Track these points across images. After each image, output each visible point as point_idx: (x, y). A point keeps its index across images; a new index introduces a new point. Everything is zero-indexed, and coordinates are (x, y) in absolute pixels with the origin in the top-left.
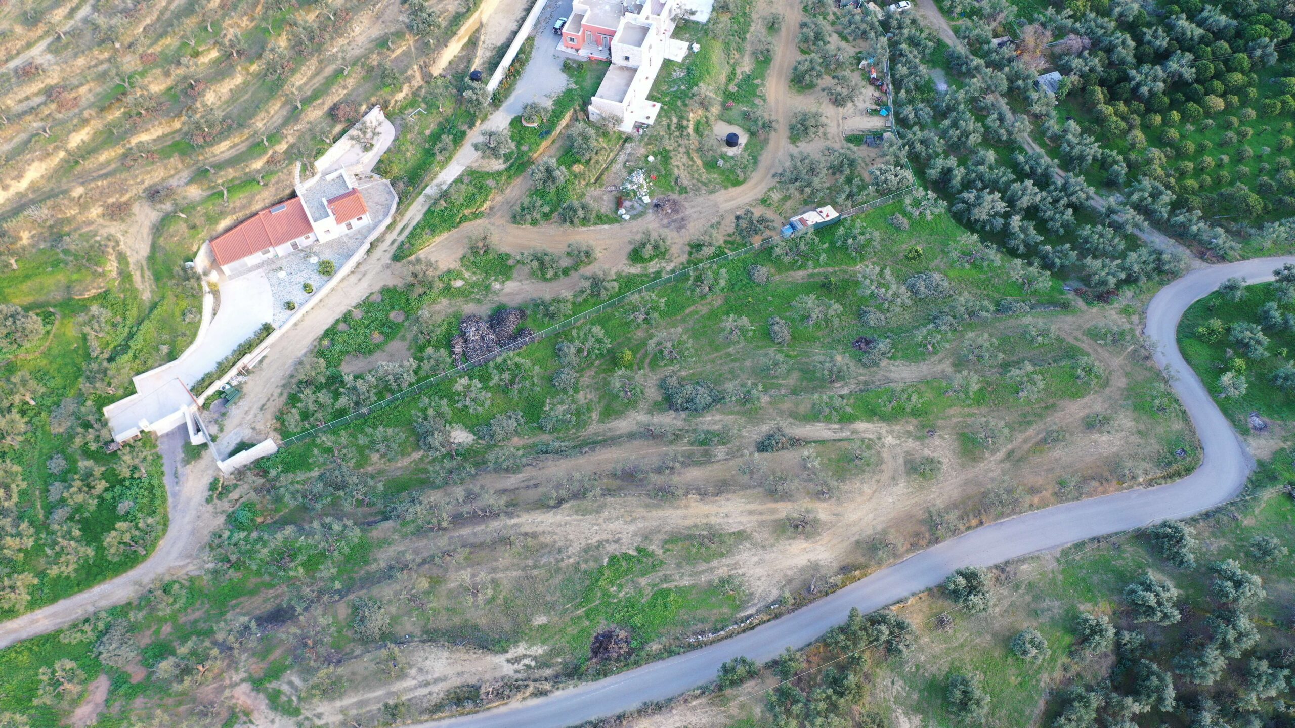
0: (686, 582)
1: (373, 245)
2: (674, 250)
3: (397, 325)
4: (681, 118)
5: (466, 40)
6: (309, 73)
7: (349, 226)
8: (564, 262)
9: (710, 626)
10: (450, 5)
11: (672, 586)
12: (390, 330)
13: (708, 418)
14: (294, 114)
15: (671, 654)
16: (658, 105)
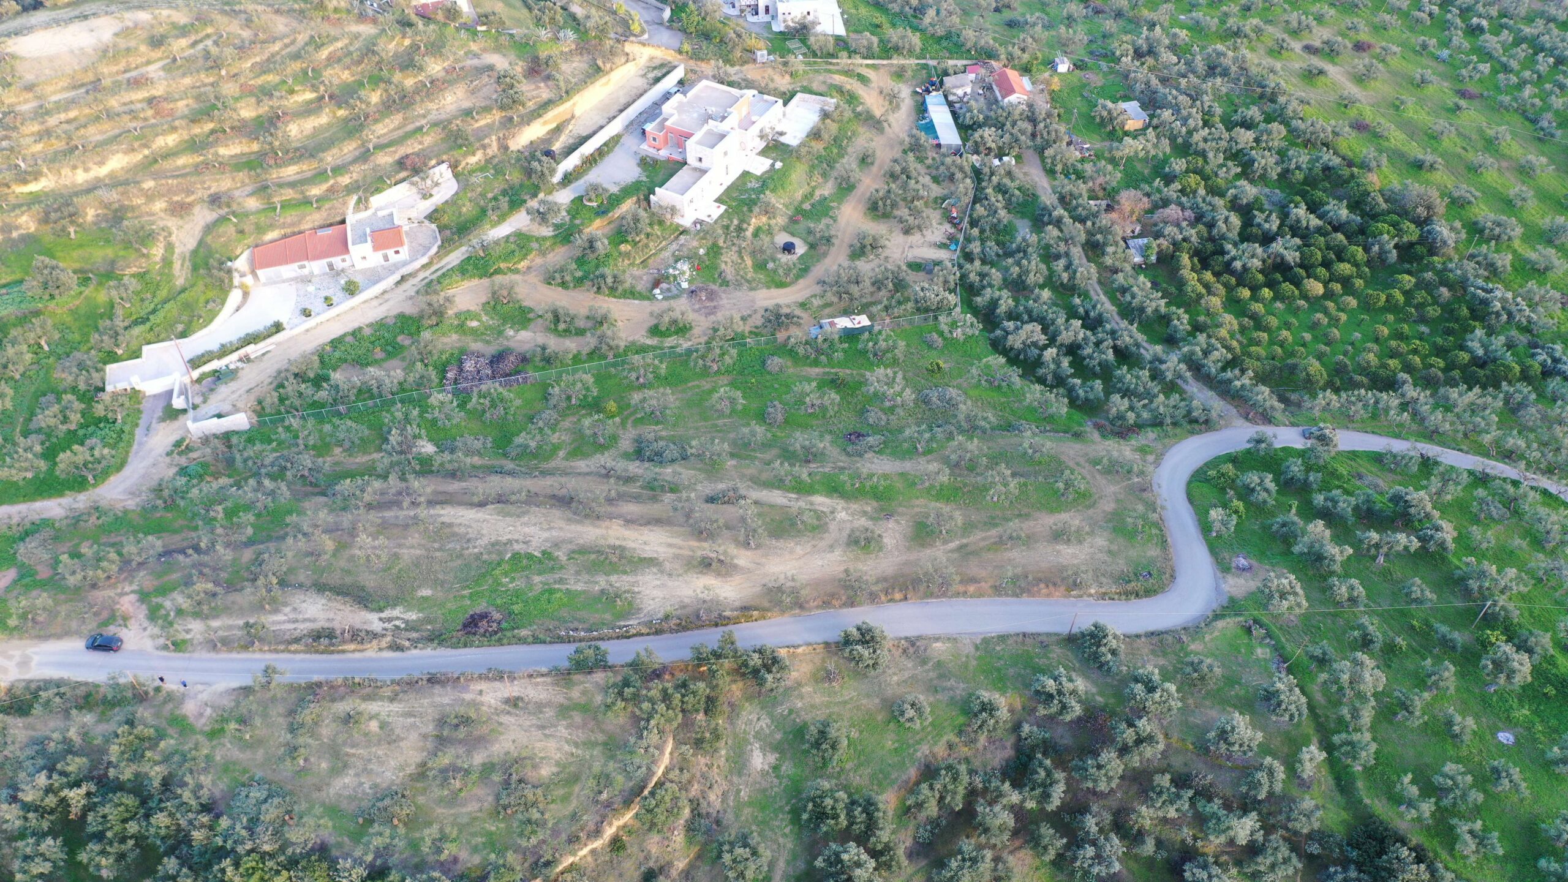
0: (580, 587)
1: (403, 279)
2: (696, 331)
3: (402, 347)
4: (742, 221)
5: (554, 125)
6: (392, 126)
7: (386, 258)
8: (581, 323)
9: (585, 626)
10: (545, 93)
11: (564, 587)
12: (393, 350)
13: (669, 470)
14: (365, 156)
15: (537, 640)
16: (723, 208)
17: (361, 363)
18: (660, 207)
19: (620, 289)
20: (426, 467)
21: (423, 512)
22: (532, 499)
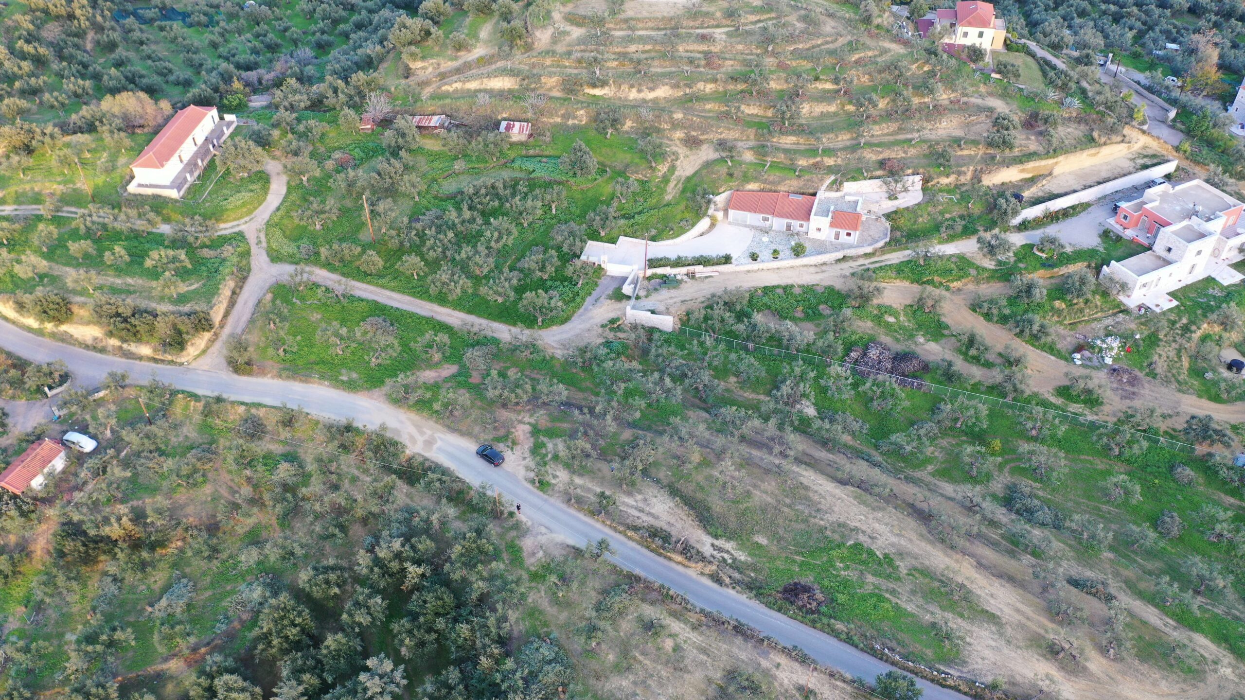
0: (910, 608)
1: (845, 259)
2: (1106, 408)
3: (820, 315)
4: (1192, 322)
5: (1029, 175)
6: (886, 131)
7: (837, 236)
8: (991, 357)
9: (902, 651)
10: (1033, 145)
11: (894, 600)
12: (812, 315)
13: (1037, 532)
14: (854, 148)
15: (849, 640)
16: (1175, 303)
17: (781, 315)
18: (1111, 279)
19: (1043, 340)
20: (803, 427)
21: (787, 465)
22: (892, 499)
